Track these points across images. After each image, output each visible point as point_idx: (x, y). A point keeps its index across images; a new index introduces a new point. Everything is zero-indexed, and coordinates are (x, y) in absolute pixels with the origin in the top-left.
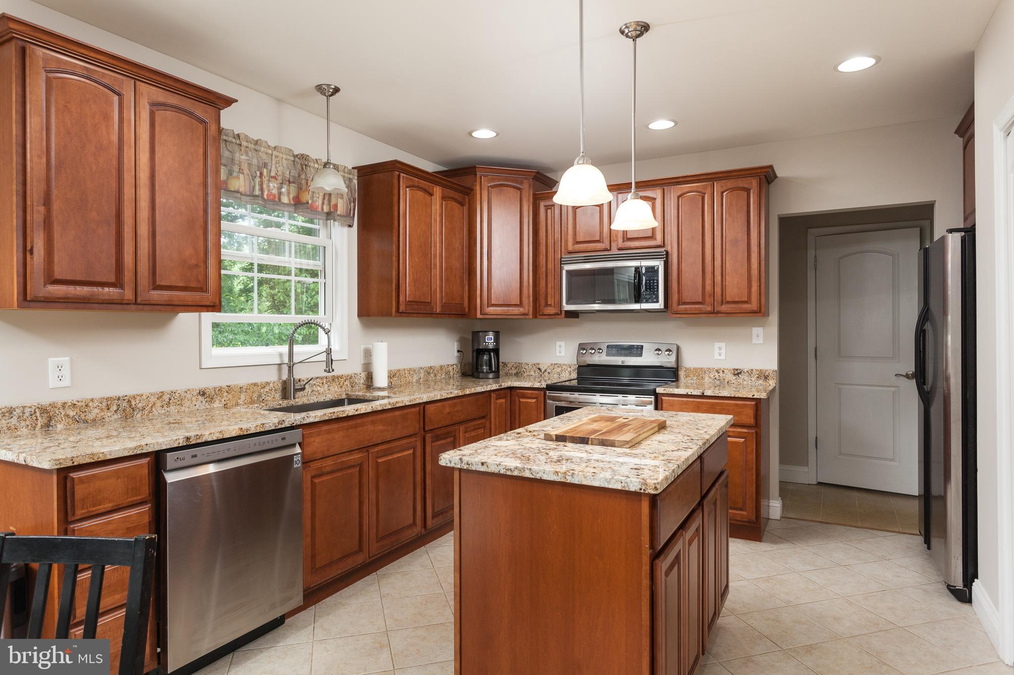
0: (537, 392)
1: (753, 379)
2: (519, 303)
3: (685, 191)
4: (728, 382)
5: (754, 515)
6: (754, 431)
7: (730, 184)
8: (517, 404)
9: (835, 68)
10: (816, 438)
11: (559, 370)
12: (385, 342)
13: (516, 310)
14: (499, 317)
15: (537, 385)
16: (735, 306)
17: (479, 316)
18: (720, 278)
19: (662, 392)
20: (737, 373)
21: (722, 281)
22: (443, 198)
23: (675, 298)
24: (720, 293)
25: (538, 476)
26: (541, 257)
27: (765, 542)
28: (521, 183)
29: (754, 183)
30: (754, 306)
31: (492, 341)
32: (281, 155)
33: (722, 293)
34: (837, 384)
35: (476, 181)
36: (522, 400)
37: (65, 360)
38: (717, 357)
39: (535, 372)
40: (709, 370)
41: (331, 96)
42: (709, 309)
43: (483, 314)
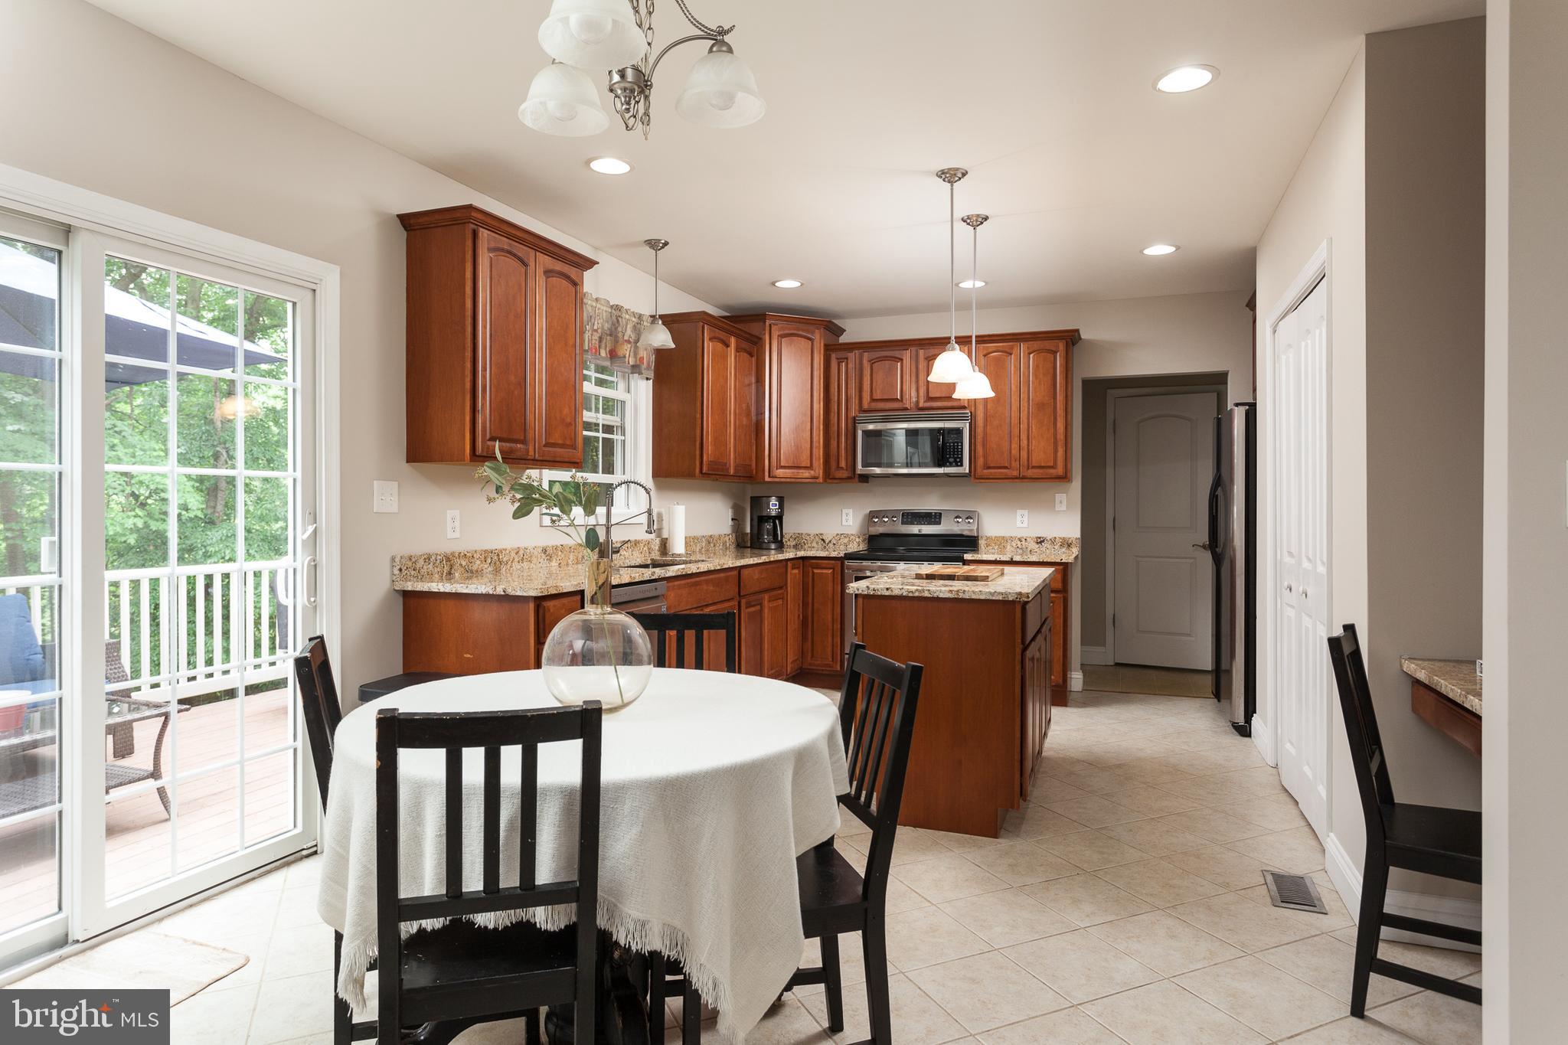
0: (833, 562)
1: (1056, 547)
2: (809, 465)
3: (991, 350)
4: (1031, 551)
5: (1061, 678)
6: (1061, 595)
7: (1036, 345)
8: (811, 574)
9: (1141, 252)
10: (1114, 615)
11: (846, 540)
12: (683, 505)
13: (806, 474)
14: (788, 480)
15: (834, 554)
16: (1041, 471)
17: (767, 479)
18: (1026, 442)
19: (969, 559)
20: (1040, 541)
21: (1028, 445)
22: (738, 350)
23: (980, 461)
24: (1026, 456)
25: (935, 595)
26: (832, 414)
27: (1070, 706)
28: (813, 333)
29: (1061, 346)
30: (1060, 471)
31: (777, 507)
32: (602, 308)
33: (1028, 457)
34: (1137, 556)
35: (764, 330)
36: (816, 571)
37: (457, 513)
38: (1019, 524)
39: (817, 543)
40: (1012, 539)
41: (659, 250)
42: (1015, 473)
43: (773, 477)
